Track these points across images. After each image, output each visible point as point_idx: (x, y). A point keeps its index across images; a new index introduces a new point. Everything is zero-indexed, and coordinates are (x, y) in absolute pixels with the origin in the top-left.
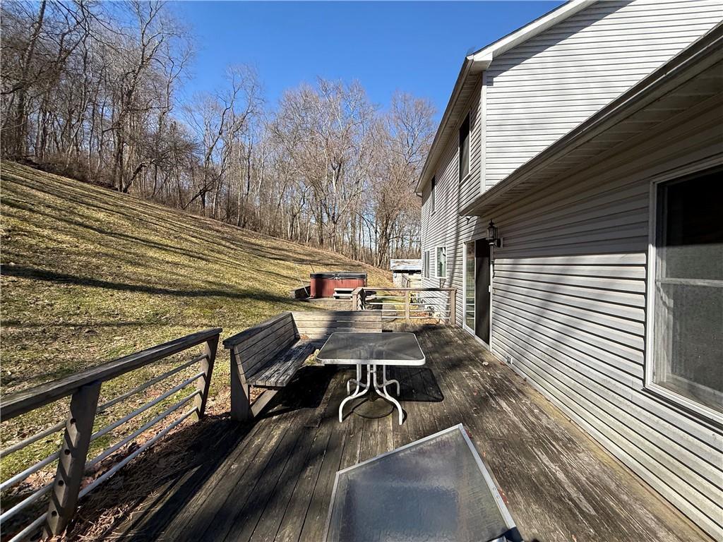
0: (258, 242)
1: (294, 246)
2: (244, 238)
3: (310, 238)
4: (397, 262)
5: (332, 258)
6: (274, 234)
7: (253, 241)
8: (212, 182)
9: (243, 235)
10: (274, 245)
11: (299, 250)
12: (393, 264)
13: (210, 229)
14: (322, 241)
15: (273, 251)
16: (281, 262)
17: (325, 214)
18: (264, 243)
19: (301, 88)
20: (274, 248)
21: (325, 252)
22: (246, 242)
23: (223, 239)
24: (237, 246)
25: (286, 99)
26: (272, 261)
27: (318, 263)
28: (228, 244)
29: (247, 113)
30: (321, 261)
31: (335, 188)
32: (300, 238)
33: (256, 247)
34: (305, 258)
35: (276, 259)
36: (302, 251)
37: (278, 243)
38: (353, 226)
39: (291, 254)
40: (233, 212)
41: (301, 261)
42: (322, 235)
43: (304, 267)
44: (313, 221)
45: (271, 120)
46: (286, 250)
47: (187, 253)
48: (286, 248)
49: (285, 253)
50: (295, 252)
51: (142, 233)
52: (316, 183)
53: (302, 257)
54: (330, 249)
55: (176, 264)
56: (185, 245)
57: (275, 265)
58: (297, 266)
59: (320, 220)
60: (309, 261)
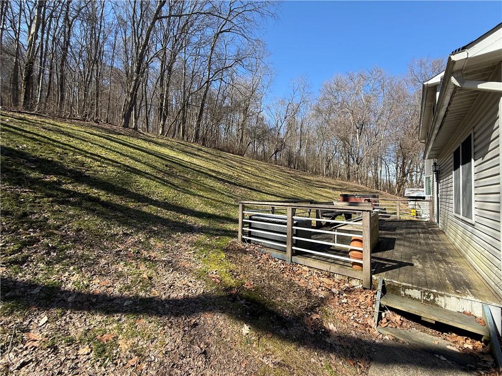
0: (308, 178)
1: (329, 180)
2: (301, 176)
3: (340, 175)
4: (412, 191)
5: (356, 187)
6: (316, 173)
7: (306, 177)
8: (281, 145)
9: (300, 174)
10: (318, 179)
11: (332, 182)
12: (408, 192)
13: (285, 172)
14: (349, 177)
15: (317, 183)
16: (322, 189)
17: (351, 159)
18: (312, 178)
19: (334, 78)
20: (318, 181)
21: (350, 184)
22: (302, 178)
23: (291, 177)
24: (298, 180)
25: (324, 88)
26: (317, 188)
27: (345, 190)
28: (294, 179)
29: (301, 103)
30: (348, 189)
31: (358, 141)
32: (333, 175)
33: (308, 181)
34: (337, 187)
35: (319, 187)
36: (335, 183)
37: (320, 178)
38: (376, 165)
39: (327, 185)
40: (292, 162)
41: (334, 189)
42: (349, 173)
43: (336, 192)
44: (343, 163)
45: (314, 103)
46: (325, 183)
47: (280, 183)
48: (324, 181)
49: (324, 184)
50: (330, 184)
51: (263, 175)
52: (345, 139)
53: (334, 186)
54: (354, 182)
55: (279, 187)
56: (278, 180)
57: (319, 190)
58: (331, 191)
59: (347, 163)
60: (340, 189)
